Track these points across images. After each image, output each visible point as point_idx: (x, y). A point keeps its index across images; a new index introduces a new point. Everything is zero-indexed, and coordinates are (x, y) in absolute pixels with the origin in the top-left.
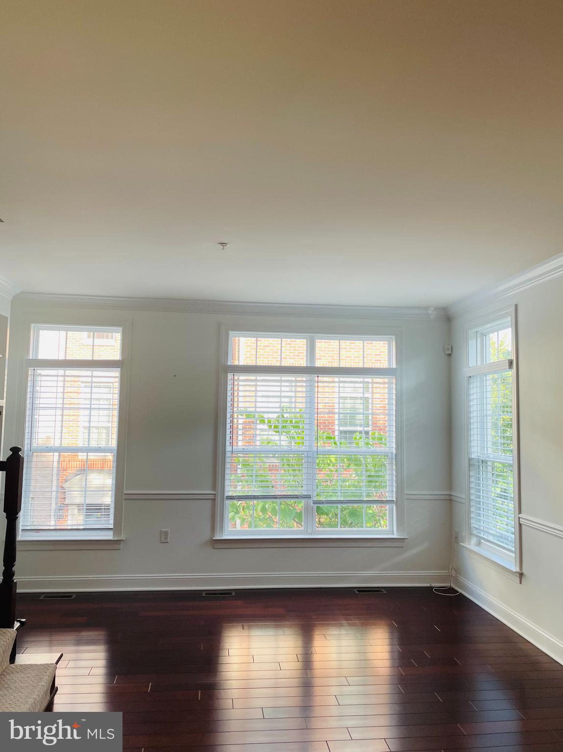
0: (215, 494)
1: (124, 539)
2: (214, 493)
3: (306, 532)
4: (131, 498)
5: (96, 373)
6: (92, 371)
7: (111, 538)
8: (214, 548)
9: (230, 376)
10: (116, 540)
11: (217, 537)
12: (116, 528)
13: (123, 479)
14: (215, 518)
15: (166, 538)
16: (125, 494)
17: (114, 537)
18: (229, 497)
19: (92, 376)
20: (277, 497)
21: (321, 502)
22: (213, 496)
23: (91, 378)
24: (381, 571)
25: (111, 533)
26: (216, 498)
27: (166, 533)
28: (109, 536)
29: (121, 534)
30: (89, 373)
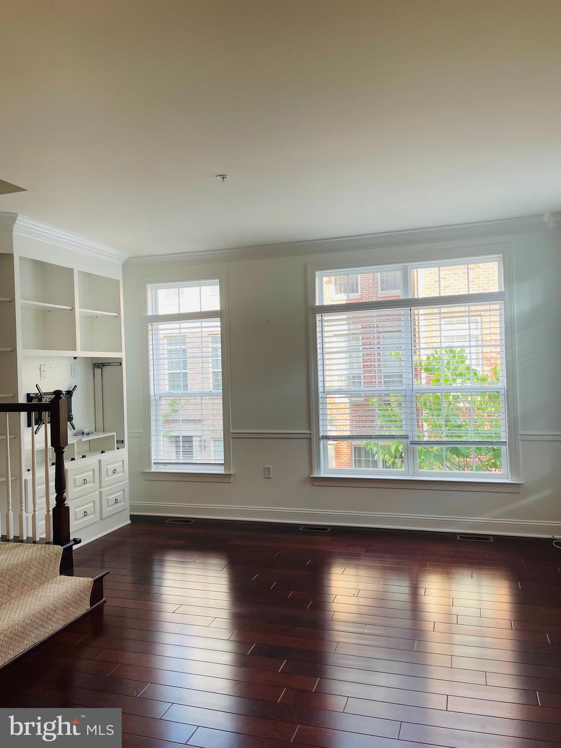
0: (310, 434)
1: (233, 473)
2: (309, 432)
3: (408, 474)
4: (237, 437)
5: (204, 324)
6: (202, 322)
7: (223, 472)
8: (313, 485)
9: (318, 317)
10: (226, 474)
11: (315, 475)
12: (226, 464)
13: (229, 419)
14: (312, 457)
15: (269, 473)
16: (232, 433)
17: (225, 472)
18: (325, 437)
19: (201, 327)
20: (372, 437)
21: (419, 442)
22: (309, 435)
23: (200, 329)
24: (491, 518)
25: (223, 468)
26: (312, 437)
27: (269, 469)
28: (221, 470)
29: (230, 469)
30: (199, 324)
